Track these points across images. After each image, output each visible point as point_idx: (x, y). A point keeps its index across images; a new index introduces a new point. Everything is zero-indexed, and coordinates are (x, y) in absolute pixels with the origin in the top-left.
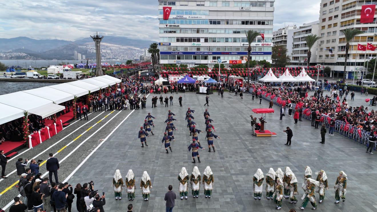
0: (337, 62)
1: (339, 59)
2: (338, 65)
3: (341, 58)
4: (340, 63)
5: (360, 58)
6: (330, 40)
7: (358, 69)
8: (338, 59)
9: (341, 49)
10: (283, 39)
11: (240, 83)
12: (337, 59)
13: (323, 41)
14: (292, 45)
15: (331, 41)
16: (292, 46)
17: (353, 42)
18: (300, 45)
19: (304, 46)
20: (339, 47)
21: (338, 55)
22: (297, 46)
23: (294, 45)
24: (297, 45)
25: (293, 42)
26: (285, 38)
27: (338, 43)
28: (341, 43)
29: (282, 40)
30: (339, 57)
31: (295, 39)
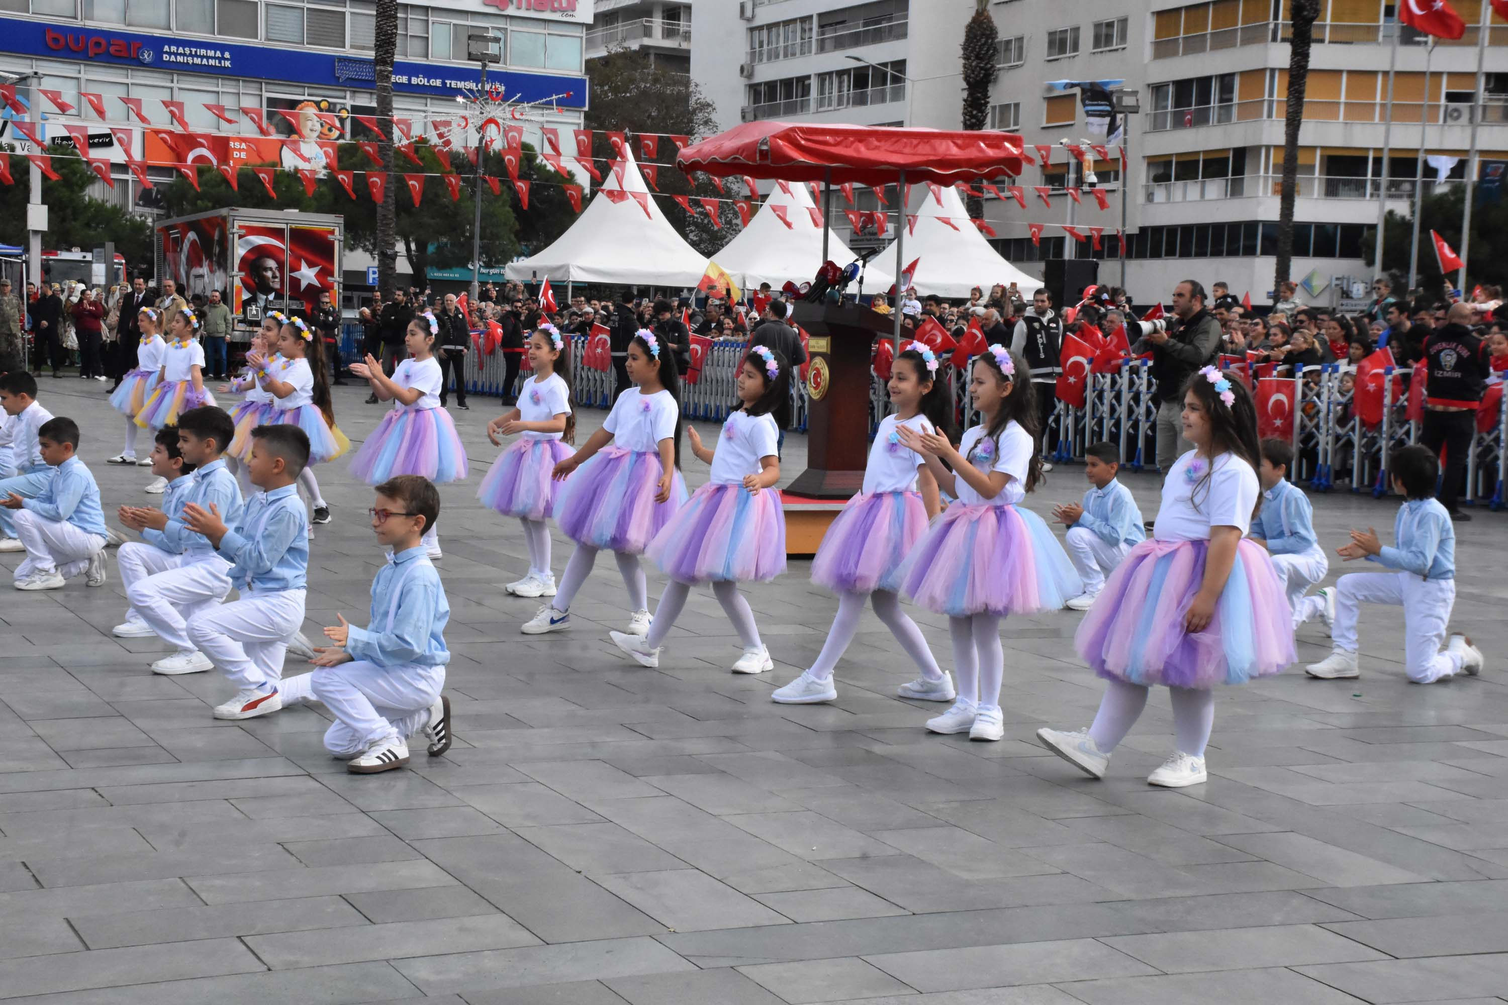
0: (1143, 230)
1: (1160, 194)
2: (1156, 254)
3: (1177, 187)
4: (1172, 230)
5: (1331, 190)
6: (1076, 30)
7: (1318, 283)
8: (1150, 197)
9: (1178, 103)
10: (648, 32)
11: (308, 275)
12: (1141, 198)
13: (1020, 39)
14: (740, 83)
15: (1087, 38)
16: (741, 99)
17: (1274, 39)
18: (814, 84)
19: (849, 91)
20: (1158, 89)
21: (1153, 161)
22: (789, 95)
23: (754, 90)
24: (787, 83)
25: (743, 58)
26: (669, 33)
27: (1148, 51)
28: (1175, 53)
29: (647, 41)
30: (1158, 179)
31: (760, 28)
